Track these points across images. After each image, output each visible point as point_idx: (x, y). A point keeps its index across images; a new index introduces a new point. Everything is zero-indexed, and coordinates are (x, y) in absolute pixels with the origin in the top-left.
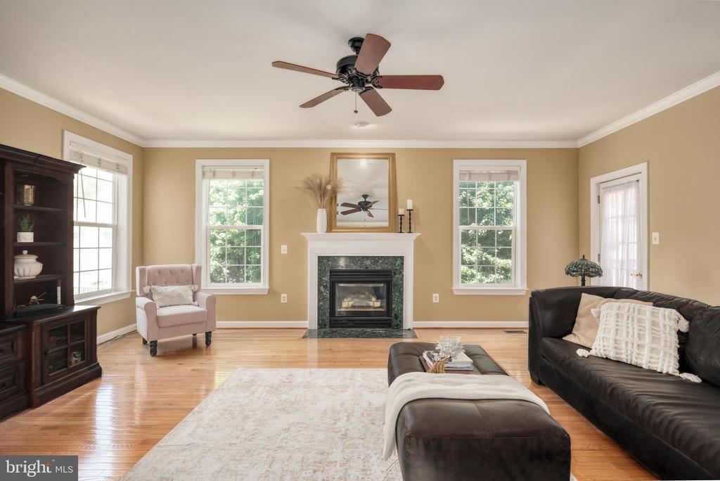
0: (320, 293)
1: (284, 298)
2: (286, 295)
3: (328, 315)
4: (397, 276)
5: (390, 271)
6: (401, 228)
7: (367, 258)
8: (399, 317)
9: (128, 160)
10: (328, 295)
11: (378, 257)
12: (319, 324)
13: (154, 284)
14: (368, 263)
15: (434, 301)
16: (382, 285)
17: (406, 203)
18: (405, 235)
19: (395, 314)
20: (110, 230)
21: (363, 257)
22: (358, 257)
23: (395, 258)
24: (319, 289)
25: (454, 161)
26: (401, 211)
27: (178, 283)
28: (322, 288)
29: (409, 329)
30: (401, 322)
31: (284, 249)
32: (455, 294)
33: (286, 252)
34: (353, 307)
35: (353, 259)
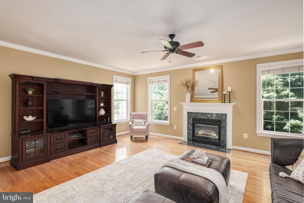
0: (188, 127)
1: (175, 127)
2: (175, 126)
3: (191, 136)
4: (224, 123)
5: (220, 120)
6: (225, 101)
7: (209, 114)
8: (225, 142)
9: (130, 80)
10: (191, 128)
11: (214, 114)
12: (188, 140)
13: (134, 119)
14: (209, 116)
15: (244, 137)
16: (217, 126)
17: (228, 88)
18: (227, 104)
19: (222, 141)
20: (126, 101)
21: (207, 113)
22: (204, 113)
23: (223, 115)
24: (188, 125)
25: (257, 64)
26: (224, 93)
27: (141, 119)
28: (189, 125)
29: (229, 149)
30: (226, 145)
31: (175, 109)
32: (258, 135)
33: (176, 110)
34: (203, 134)
35: (202, 114)
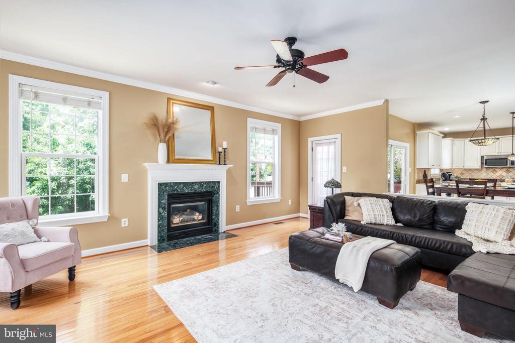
0: (159, 213)
1: (124, 222)
2: (126, 220)
3: (166, 231)
4: (216, 195)
5: (211, 192)
6: (220, 161)
7: (196, 183)
8: (217, 224)
10: (166, 215)
11: (203, 182)
12: (159, 240)
14: (196, 187)
15: (237, 211)
16: (203, 203)
17: (222, 143)
18: (222, 166)
19: (215, 223)
21: (193, 183)
22: (189, 183)
23: (214, 183)
24: (158, 211)
25: (248, 118)
26: (220, 149)
28: (161, 209)
29: (224, 232)
30: (218, 228)
31: (124, 178)
32: (249, 204)
33: (127, 181)
34: (182, 222)
35: (185, 184)
